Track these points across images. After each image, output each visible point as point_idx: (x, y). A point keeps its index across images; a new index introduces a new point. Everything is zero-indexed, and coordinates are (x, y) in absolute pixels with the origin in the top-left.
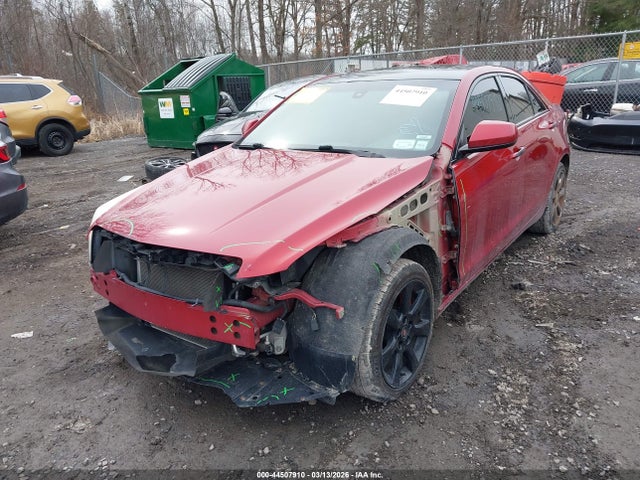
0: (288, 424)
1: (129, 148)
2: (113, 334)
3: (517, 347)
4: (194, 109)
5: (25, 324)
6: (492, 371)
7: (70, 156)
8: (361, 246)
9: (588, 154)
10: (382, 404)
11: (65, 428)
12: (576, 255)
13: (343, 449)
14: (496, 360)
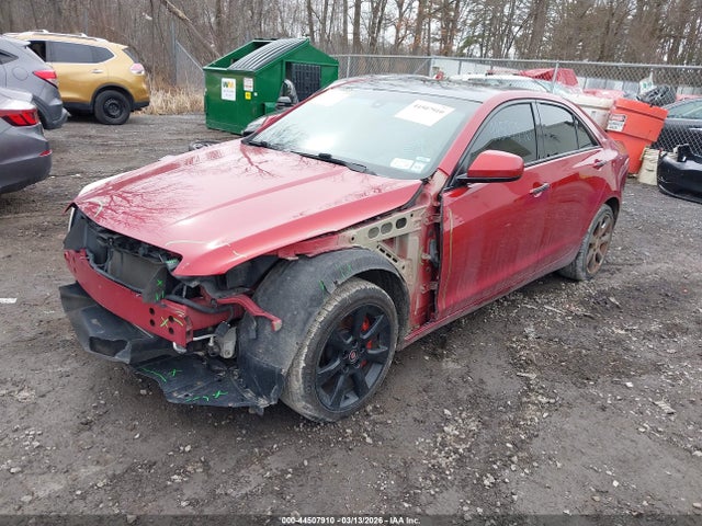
0: (220, 427)
1: (185, 126)
2: (74, 312)
3: (486, 393)
4: (256, 94)
5: (12, 290)
6: (447, 412)
7: (125, 126)
8: (314, 261)
9: (674, 201)
10: (319, 424)
11: (9, 394)
12: (600, 307)
13: (260, 460)
14: (457, 402)
